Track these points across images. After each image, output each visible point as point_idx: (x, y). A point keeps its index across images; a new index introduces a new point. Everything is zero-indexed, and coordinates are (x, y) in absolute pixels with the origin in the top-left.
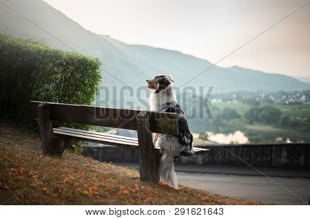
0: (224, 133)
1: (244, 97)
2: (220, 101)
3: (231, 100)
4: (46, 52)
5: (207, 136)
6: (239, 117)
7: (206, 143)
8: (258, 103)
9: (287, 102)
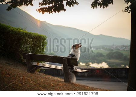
0: (97, 63)
1: (106, 48)
2: (95, 49)
3: (100, 49)
4: (26, 33)
5: (89, 64)
6: (104, 56)
7: (89, 67)
8: (112, 50)
9: (126, 50)
